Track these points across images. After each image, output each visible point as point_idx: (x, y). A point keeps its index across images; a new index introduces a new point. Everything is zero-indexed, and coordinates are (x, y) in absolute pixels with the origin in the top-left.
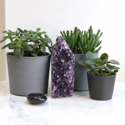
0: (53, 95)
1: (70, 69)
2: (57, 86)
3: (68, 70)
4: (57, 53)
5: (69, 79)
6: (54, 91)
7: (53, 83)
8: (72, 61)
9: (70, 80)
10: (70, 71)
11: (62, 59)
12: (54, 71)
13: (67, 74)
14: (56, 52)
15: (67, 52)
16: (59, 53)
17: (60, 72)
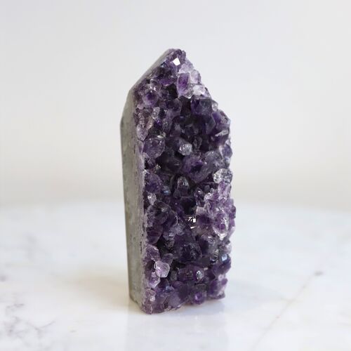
0: (153, 299)
1: (218, 182)
2: (168, 256)
3: (211, 186)
4: (162, 115)
5: (218, 227)
6: (159, 280)
7: (151, 246)
8: (221, 148)
9: (222, 228)
10: (219, 189)
11: (181, 141)
12: (153, 192)
13: (206, 205)
14: (159, 108)
15: (204, 110)
16: (168, 112)
17: (179, 198)
